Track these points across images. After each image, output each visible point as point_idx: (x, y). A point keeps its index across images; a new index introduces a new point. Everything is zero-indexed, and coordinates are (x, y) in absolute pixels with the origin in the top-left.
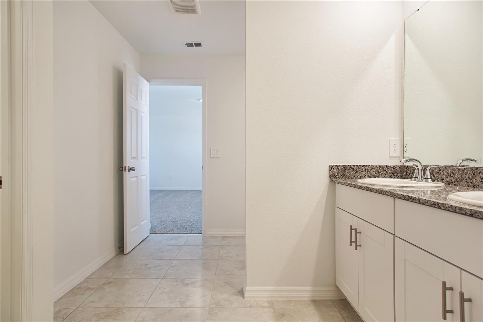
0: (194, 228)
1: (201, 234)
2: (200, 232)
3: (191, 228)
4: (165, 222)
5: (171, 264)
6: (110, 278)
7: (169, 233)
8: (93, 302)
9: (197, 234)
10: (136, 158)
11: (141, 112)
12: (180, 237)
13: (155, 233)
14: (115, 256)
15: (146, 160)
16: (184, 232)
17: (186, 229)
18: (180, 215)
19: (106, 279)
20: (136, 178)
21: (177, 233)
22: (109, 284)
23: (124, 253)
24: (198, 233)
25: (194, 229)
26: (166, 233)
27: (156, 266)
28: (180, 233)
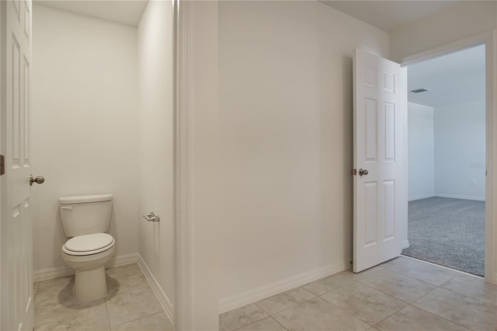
0: (476, 263)
1: (483, 277)
2: (482, 274)
3: (470, 262)
4: (433, 244)
5: (401, 310)
6: (319, 296)
7: (429, 261)
8: (284, 318)
9: (475, 275)
10: (374, 158)
11: (384, 102)
12: (443, 271)
13: (409, 256)
14: (344, 271)
15: (395, 161)
16: (455, 267)
17: (461, 261)
18: (464, 238)
19: (315, 296)
20: (374, 184)
21: (441, 265)
22: (313, 303)
23: (354, 271)
24: (478, 273)
25: (473, 265)
26: (423, 260)
27: (378, 304)
28: (446, 266)
